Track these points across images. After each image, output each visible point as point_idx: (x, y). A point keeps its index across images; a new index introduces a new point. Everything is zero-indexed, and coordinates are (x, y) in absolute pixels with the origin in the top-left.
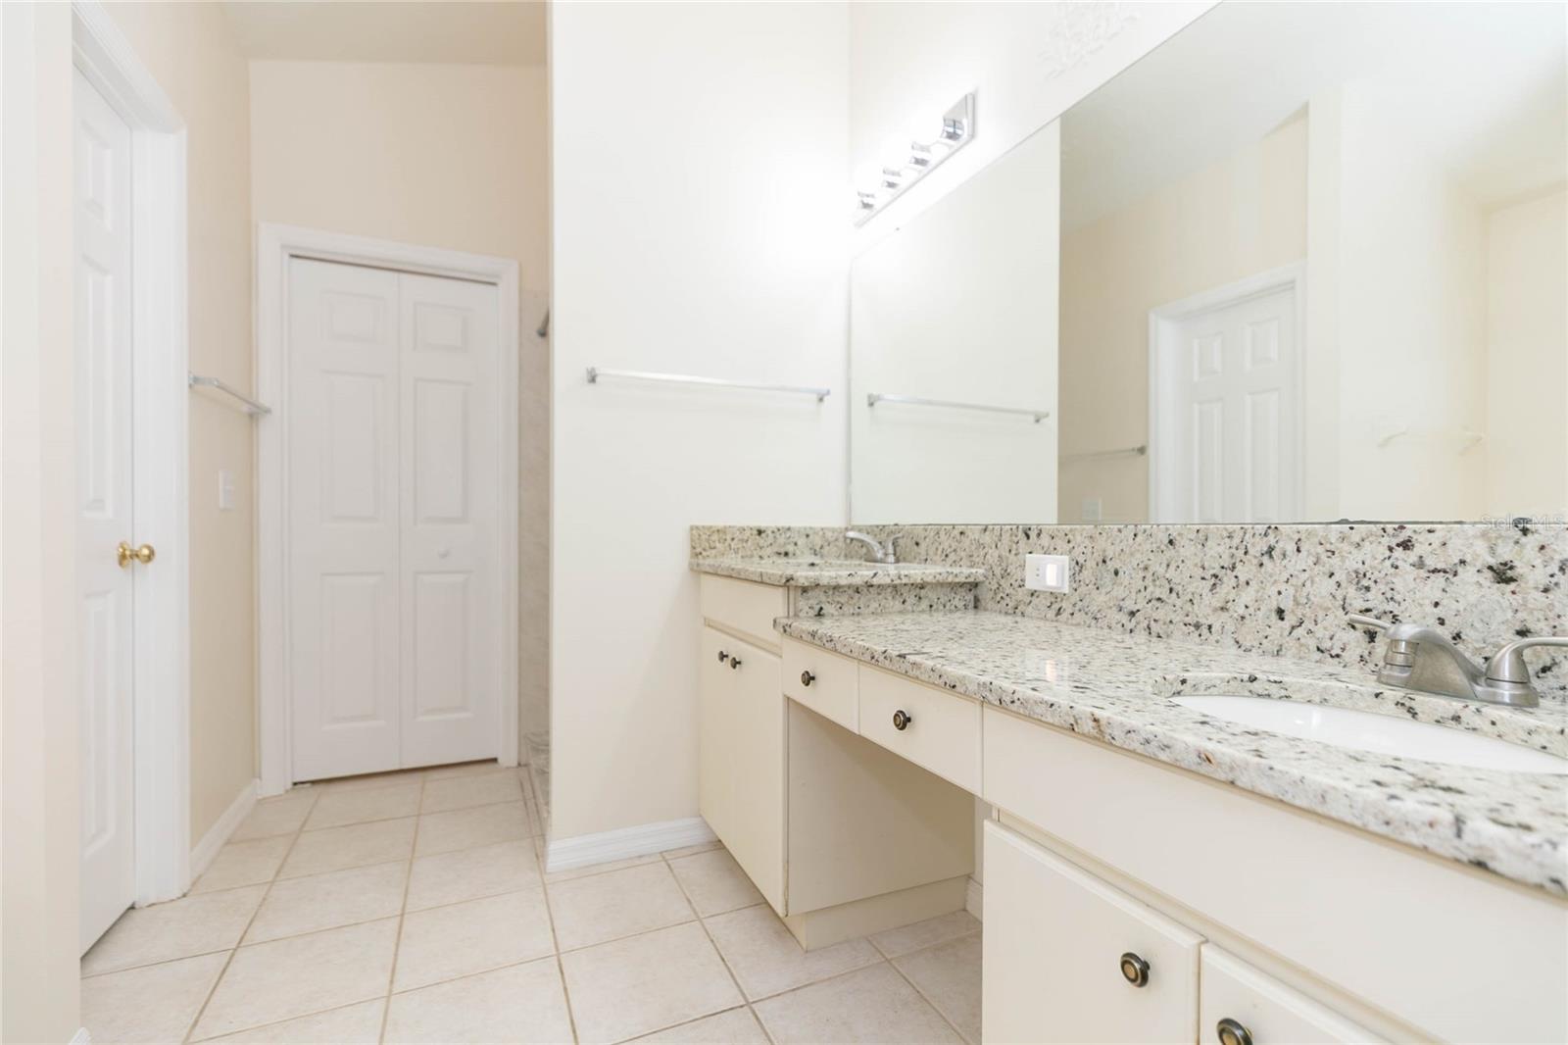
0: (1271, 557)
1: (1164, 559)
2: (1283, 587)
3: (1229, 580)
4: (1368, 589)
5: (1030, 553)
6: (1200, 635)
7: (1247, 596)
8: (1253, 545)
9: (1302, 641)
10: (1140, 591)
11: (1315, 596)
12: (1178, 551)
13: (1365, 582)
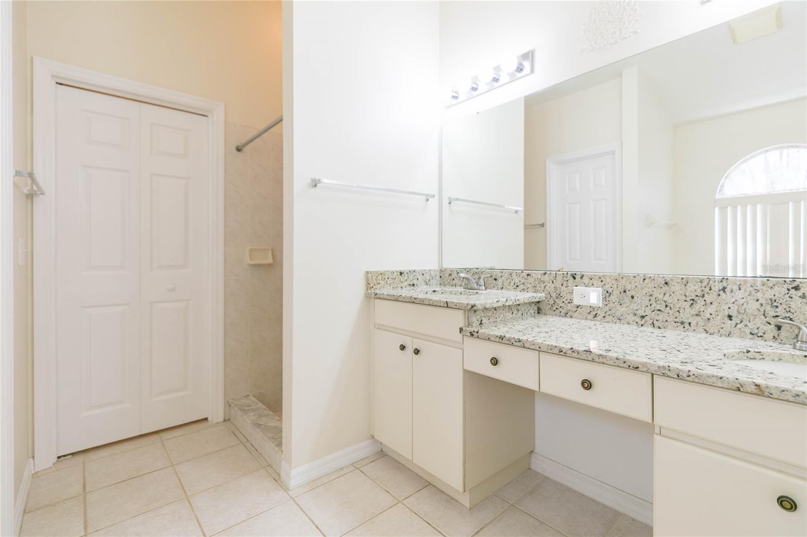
0: (724, 291)
1: (662, 291)
2: (731, 306)
3: (701, 302)
4: (777, 307)
5: (576, 286)
6: (684, 327)
7: (711, 309)
8: (714, 286)
9: (742, 330)
10: (647, 306)
11: (749, 310)
12: (670, 288)
13: (775, 304)
